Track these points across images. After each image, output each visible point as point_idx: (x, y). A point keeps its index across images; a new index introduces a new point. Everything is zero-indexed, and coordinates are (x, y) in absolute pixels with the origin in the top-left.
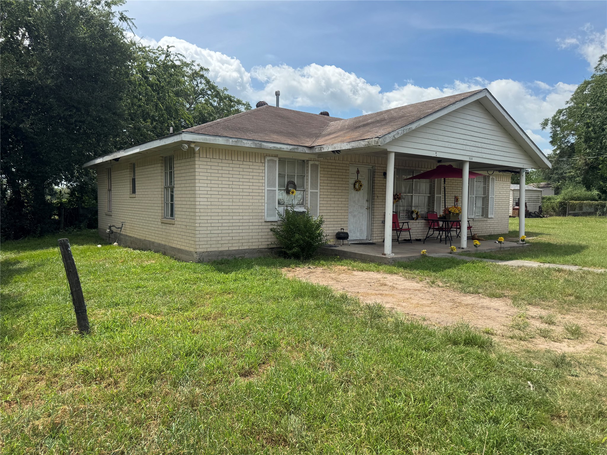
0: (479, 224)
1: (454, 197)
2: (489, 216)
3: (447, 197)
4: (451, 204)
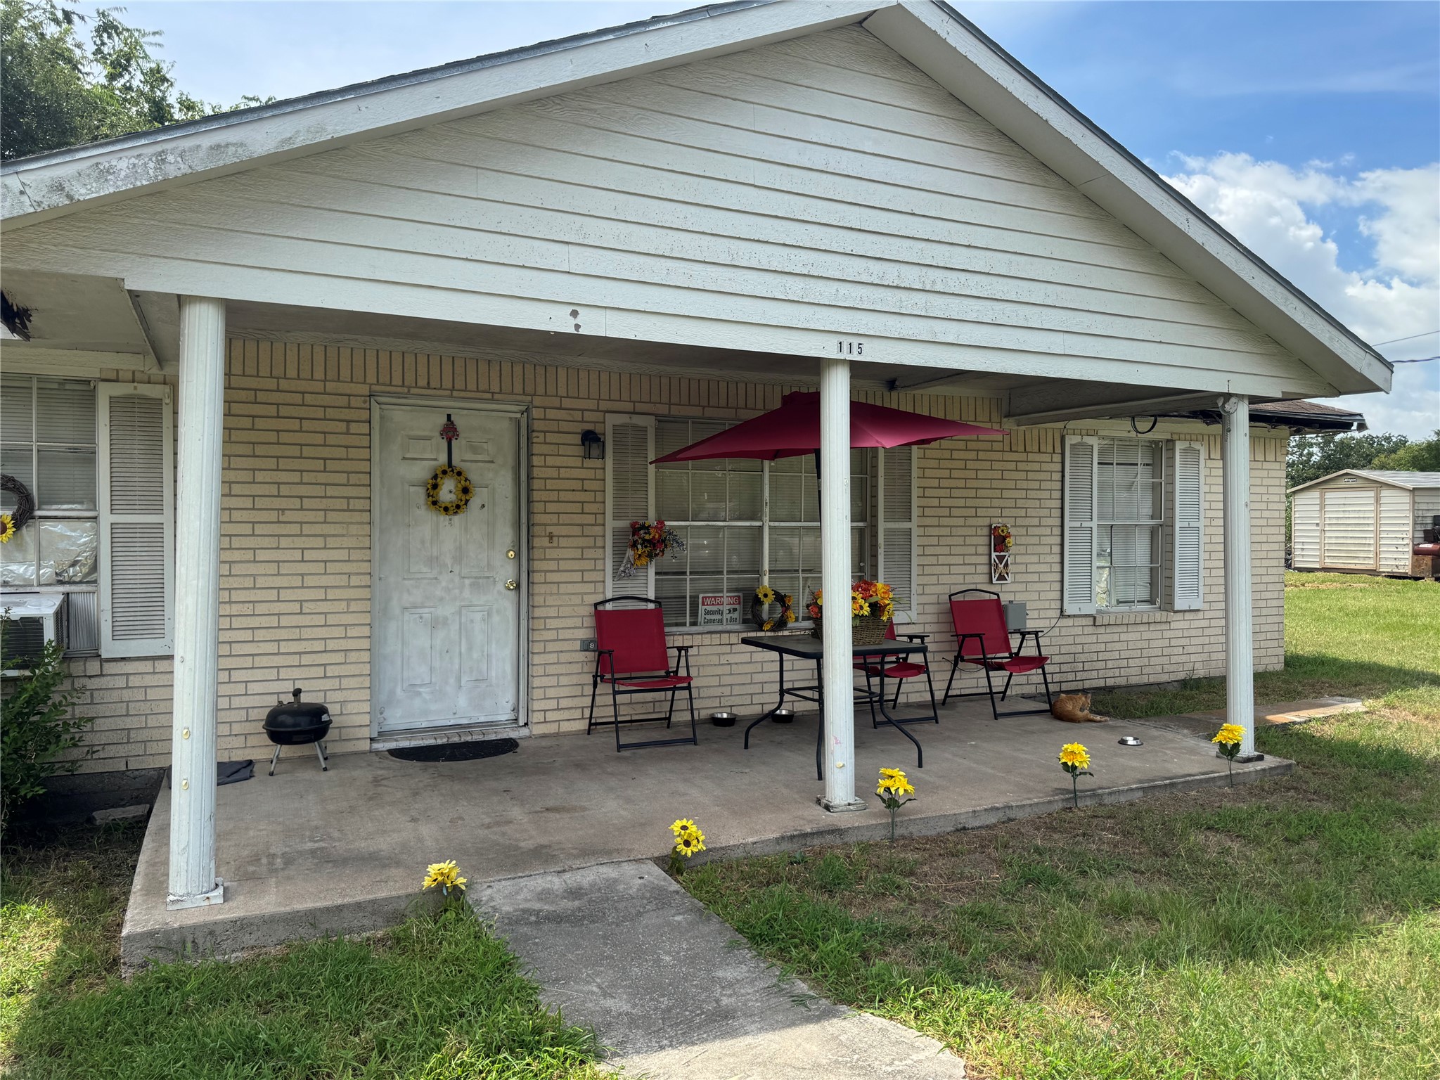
0: (1124, 637)
1: (986, 531)
2: (1179, 604)
3: (946, 531)
4: (968, 560)
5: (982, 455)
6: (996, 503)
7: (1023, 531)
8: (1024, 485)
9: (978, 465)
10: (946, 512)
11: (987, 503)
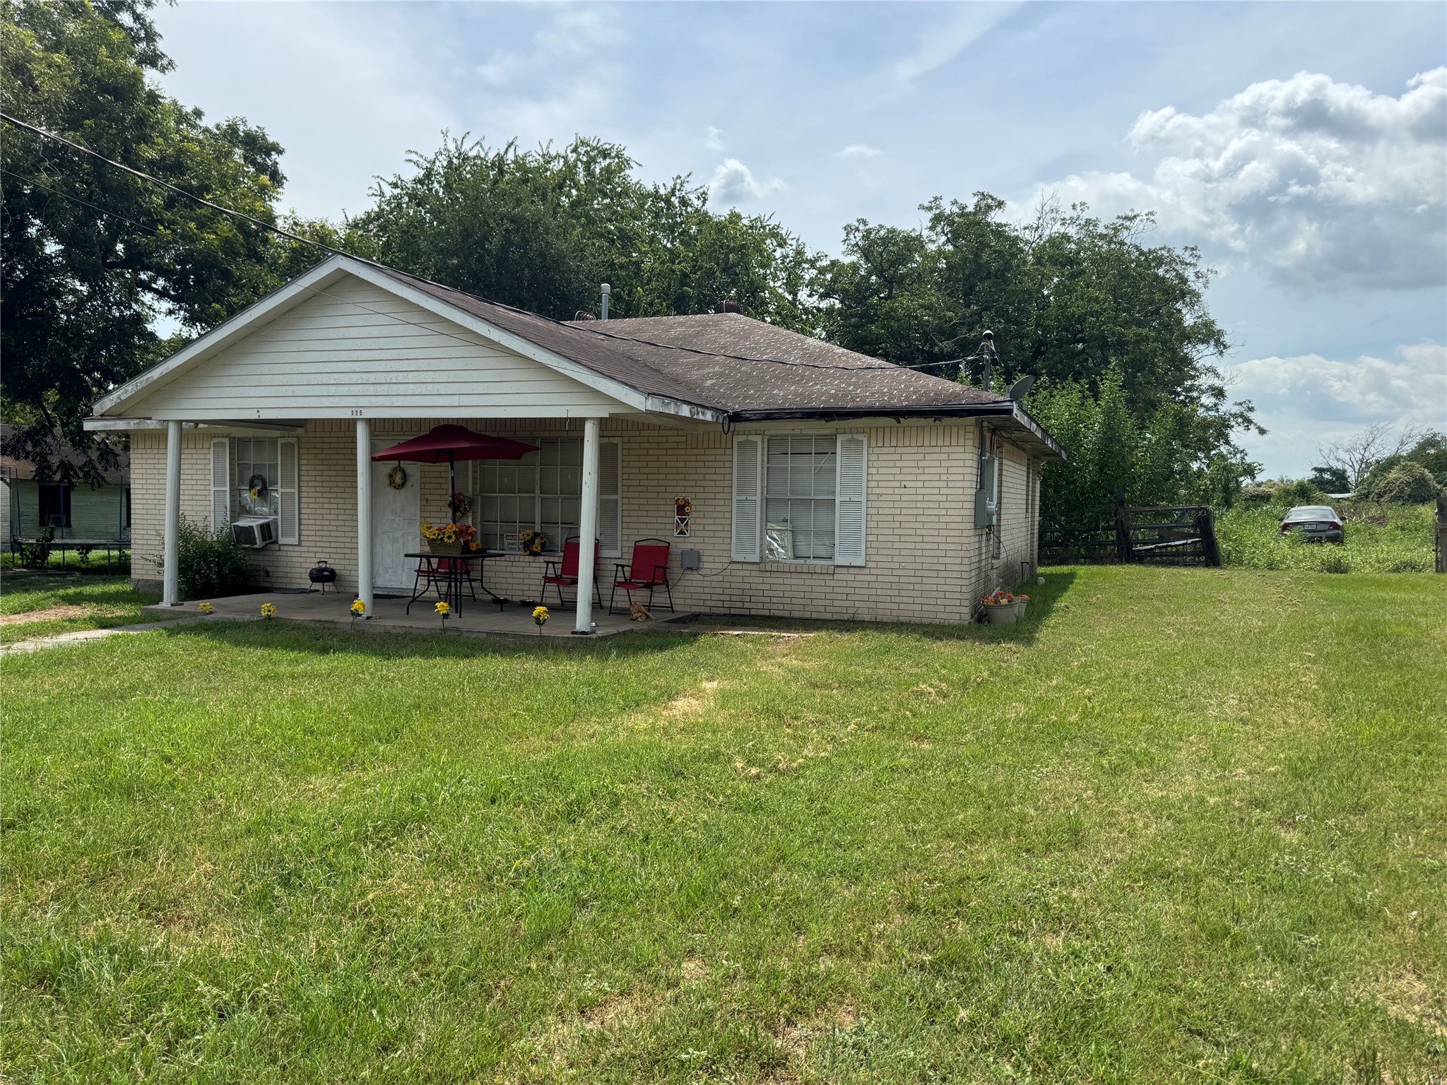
0: (787, 581)
1: (671, 502)
2: (840, 562)
3: (644, 501)
4: (660, 520)
5: (670, 452)
6: (680, 483)
7: (702, 502)
8: (703, 471)
9: (667, 458)
10: (644, 489)
11: (674, 483)
